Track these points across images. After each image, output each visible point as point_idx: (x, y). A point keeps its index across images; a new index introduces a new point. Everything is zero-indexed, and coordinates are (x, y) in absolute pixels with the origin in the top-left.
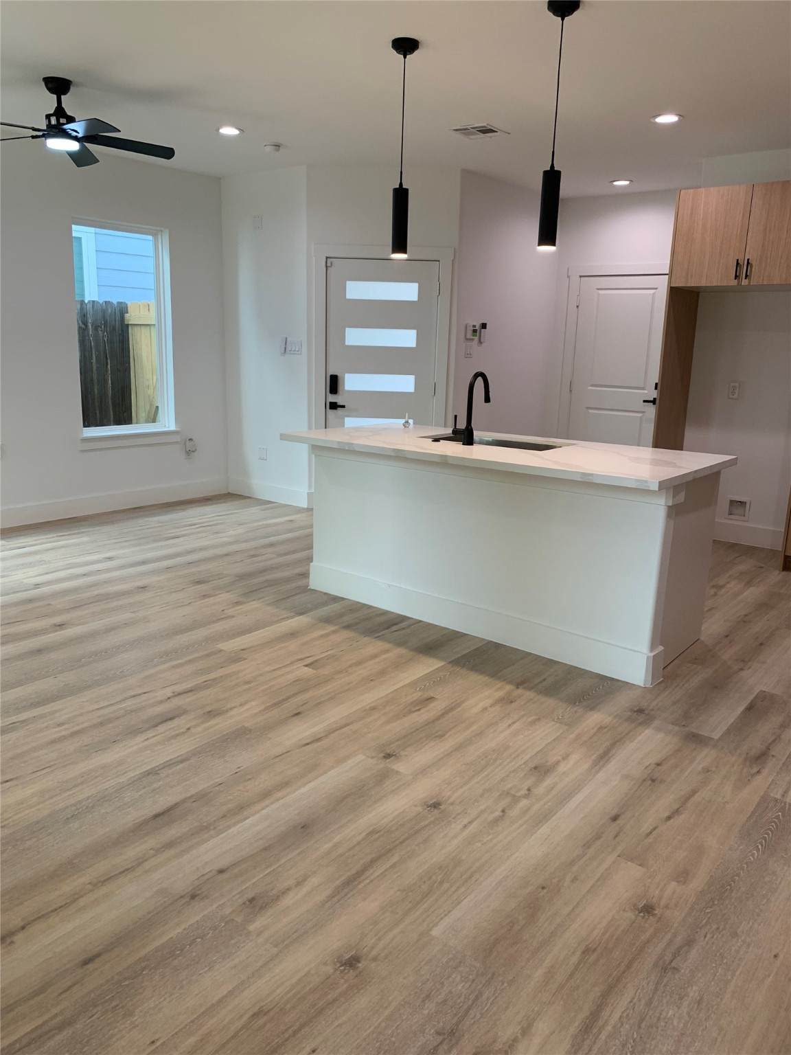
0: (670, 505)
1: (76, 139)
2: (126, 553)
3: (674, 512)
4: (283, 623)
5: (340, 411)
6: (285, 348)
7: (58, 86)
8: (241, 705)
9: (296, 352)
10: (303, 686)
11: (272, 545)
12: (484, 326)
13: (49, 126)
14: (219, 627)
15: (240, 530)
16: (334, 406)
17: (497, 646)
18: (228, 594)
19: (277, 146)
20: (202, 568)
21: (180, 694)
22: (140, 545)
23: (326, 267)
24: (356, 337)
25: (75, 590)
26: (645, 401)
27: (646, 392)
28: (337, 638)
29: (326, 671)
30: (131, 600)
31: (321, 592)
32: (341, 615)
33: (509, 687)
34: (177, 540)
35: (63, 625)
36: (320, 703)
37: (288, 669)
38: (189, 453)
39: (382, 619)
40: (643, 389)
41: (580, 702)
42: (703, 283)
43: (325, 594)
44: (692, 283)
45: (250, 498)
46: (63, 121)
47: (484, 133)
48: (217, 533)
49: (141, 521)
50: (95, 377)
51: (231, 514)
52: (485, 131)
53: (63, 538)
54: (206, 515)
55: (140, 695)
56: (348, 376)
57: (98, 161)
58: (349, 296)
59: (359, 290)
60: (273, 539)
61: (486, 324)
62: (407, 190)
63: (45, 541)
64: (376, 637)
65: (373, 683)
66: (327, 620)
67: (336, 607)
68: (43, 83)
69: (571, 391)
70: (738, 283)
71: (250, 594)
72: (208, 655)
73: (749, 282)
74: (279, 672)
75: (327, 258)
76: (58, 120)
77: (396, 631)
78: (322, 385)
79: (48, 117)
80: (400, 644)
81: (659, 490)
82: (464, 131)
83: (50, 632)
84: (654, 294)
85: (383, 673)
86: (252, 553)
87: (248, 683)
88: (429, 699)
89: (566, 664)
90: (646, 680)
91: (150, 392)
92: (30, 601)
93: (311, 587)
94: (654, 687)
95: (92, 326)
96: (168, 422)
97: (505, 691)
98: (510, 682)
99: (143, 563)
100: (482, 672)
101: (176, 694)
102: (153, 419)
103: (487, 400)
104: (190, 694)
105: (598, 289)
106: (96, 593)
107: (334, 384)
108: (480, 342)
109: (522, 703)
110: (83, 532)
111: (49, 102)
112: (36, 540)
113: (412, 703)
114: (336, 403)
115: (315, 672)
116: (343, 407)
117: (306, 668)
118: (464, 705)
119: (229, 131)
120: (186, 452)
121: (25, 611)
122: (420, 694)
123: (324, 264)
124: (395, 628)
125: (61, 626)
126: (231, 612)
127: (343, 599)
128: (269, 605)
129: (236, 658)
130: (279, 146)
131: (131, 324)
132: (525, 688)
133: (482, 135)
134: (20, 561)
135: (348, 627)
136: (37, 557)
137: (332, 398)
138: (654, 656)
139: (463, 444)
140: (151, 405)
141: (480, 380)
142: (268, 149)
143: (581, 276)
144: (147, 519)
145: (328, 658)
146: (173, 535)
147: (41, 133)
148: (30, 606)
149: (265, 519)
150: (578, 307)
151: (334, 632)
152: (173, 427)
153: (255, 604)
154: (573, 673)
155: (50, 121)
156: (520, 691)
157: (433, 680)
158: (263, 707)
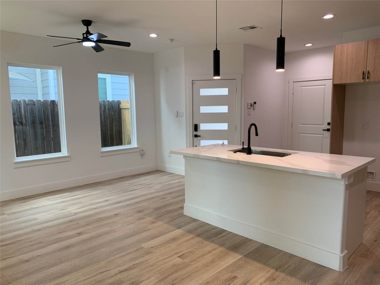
0: (347, 184)
1: (94, 41)
2: (114, 198)
3: (348, 187)
4: (171, 233)
5: (198, 138)
6: (177, 115)
7: (87, 23)
8: (148, 279)
9: (181, 116)
10: (177, 268)
11: (170, 193)
12: (255, 103)
13: (84, 37)
14: (144, 235)
15: (159, 187)
16: (196, 136)
17: (267, 246)
18: (150, 217)
19: (172, 40)
20: (142, 204)
21: (121, 272)
22: (119, 194)
23: (192, 84)
24: (204, 109)
25: (89, 216)
26: (323, 130)
27: (324, 126)
28: (193, 241)
29: (187, 260)
30: (111, 221)
31: (188, 217)
32: (196, 229)
33: (272, 271)
34: (134, 192)
35: (81, 233)
36: (183, 279)
37: (170, 259)
38: (142, 155)
39: (214, 231)
40: (322, 125)
41: (308, 280)
42: (348, 82)
43: (190, 217)
44: (343, 82)
45: (165, 172)
46: (88, 35)
47: (252, 29)
48: (150, 188)
49: (122, 183)
50: (109, 128)
51: (157, 179)
52: (253, 28)
53: (91, 191)
54: (148, 180)
55: (104, 272)
56: (201, 125)
57: (104, 50)
58: (201, 94)
59: (205, 92)
60: (171, 191)
61: (256, 102)
62: (219, 51)
63: (84, 193)
64: (211, 241)
65: (208, 268)
66: (190, 232)
67: (193, 225)
68: (82, 22)
69: (292, 127)
70: (364, 81)
71: (159, 218)
72: (137, 250)
73: (369, 80)
74: (166, 260)
75: (192, 81)
76: (87, 35)
77: (220, 238)
78: (191, 128)
79: (83, 34)
80: (222, 245)
81: (342, 178)
82: (244, 28)
83: (75, 237)
84: (325, 87)
85: (213, 261)
86: (162, 197)
87: (152, 266)
88: (235, 277)
89: (299, 257)
90: (340, 268)
91: (129, 133)
92: (71, 221)
93: (185, 214)
94: (344, 271)
95: (108, 109)
96: (134, 144)
97: (270, 273)
98: (273, 268)
99: (119, 202)
100: (259, 261)
101: (120, 271)
102: (129, 143)
103: (257, 135)
104: (126, 272)
105: (301, 87)
106: (97, 217)
107: (196, 128)
108: (254, 109)
109: (279, 281)
110: (99, 189)
111: (84, 29)
112: (81, 193)
113: (226, 280)
114: (197, 135)
115: (182, 260)
116: (200, 136)
117: (179, 258)
118: (251, 281)
119: (153, 36)
120: (141, 155)
121: (67, 226)
122: (230, 274)
123: (191, 83)
124: (219, 236)
125: (80, 234)
126: (149, 227)
127: (197, 220)
128: (166, 223)
129: (148, 252)
130: (173, 40)
131: (122, 108)
132: (281, 271)
133: (251, 30)
134: (72, 202)
135: (198, 236)
136: (79, 200)
137: (195, 133)
138: (343, 256)
139: (247, 154)
140: (129, 137)
141: (253, 126)
142: (168, 41)
143: (293, 82)
144: (124, 182)
145: (189, 252)
146: (133, 189)
147: (81, 41)
148: (70, 224)
149: (170, 181)
150: (293, 94)
151: (192, 238)
152: (136, 146)
153: (160, 223)
154: (303, 262)
155: (84, 36)
156: (278, 273)
157: (236, 266)
158: (157, 281)
